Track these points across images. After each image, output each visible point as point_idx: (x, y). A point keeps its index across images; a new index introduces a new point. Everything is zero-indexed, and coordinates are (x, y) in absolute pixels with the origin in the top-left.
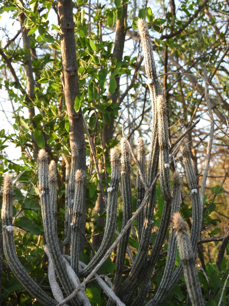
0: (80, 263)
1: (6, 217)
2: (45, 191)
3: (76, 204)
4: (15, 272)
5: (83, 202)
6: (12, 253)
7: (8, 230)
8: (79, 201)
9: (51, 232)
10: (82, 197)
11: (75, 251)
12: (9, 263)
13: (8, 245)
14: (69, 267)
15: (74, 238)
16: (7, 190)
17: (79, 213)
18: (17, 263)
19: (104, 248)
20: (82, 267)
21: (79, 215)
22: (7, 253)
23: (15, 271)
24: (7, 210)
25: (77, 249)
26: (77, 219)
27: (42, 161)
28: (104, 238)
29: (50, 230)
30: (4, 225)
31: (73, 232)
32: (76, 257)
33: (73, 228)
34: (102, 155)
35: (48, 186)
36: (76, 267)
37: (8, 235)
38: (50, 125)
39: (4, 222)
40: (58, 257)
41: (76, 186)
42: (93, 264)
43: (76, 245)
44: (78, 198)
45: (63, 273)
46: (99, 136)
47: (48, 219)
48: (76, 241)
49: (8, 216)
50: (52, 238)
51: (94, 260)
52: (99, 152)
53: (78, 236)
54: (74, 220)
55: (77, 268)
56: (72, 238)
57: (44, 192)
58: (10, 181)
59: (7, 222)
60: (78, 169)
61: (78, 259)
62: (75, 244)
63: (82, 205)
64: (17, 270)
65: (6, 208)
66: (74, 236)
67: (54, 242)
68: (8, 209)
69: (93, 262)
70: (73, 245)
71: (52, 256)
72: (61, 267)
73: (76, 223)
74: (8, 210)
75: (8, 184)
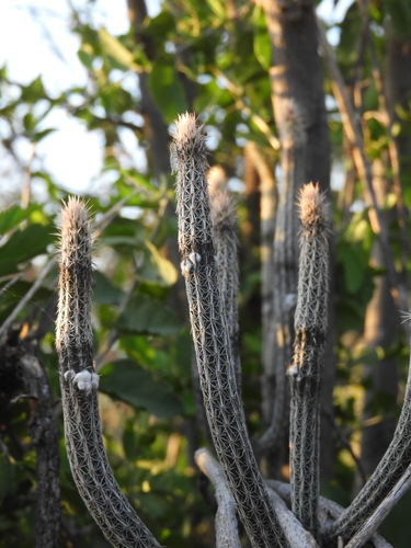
0: (323, 502)
1: (73, 342)
2: (200, 253)
3: (305, 299)
4: (105, 526)
5: (329, 295)
6: (95, 463)
7: (81, 386)
8: (315, 291)
9: (226, 392)
10: (325, 276)
11: (306, 460)
12: (87, 497)
13: (82, 437)
14: (286, 515)
15: (300, 415)
16: (74, 253)
17: (316, 330)
18: (113, 495)
19: (405, 446)
20: (331, 517)
21: (315, 337)
22: (77, 464)
23: (107, 522)
24: (73, 320)
25: (313, 455)
26: (308, 352)
27: (189, 152)
28: (403, 412)
29: (220, 385)
30: (67, 369)
31: (295, 395)
32: (307, 480)
33: (295, 382)
34: (386, 147)
35: (209, 238)
36: (311, 513)
37: (80, 404)
38: (204, 49)
39: (66, 362)
40: (249, 475)
41: (302, 239)
42: (368, 501)
43: (308, 440)
44: (310, 282)
45: (269, 530)
46: (376, 80)
47: (212, 348)
48: (309, 427)
49: (78, 339)
50: (229, 411)
51: (372, 489)
52: (375, 137)
53: (314, 410)
54: (299, 356)
55: (315, 517)
56: (294, 416)
57: (199, 257)
58: (80, 223)
59: (75, 358)
60: (307, 183)
61: (315, 487)
62: (303, 436)
63: (326, 304)
64: (113, 521)
65: (71, 314)
66: (300, 410)
67: (235, 424)
68: (76, 315)
69: (368, 496)
70: (298, 440)
71: (229, 473)
72: (262, 508)
73: (305, 366)
74: (76, 320)
75: (74, 232)
